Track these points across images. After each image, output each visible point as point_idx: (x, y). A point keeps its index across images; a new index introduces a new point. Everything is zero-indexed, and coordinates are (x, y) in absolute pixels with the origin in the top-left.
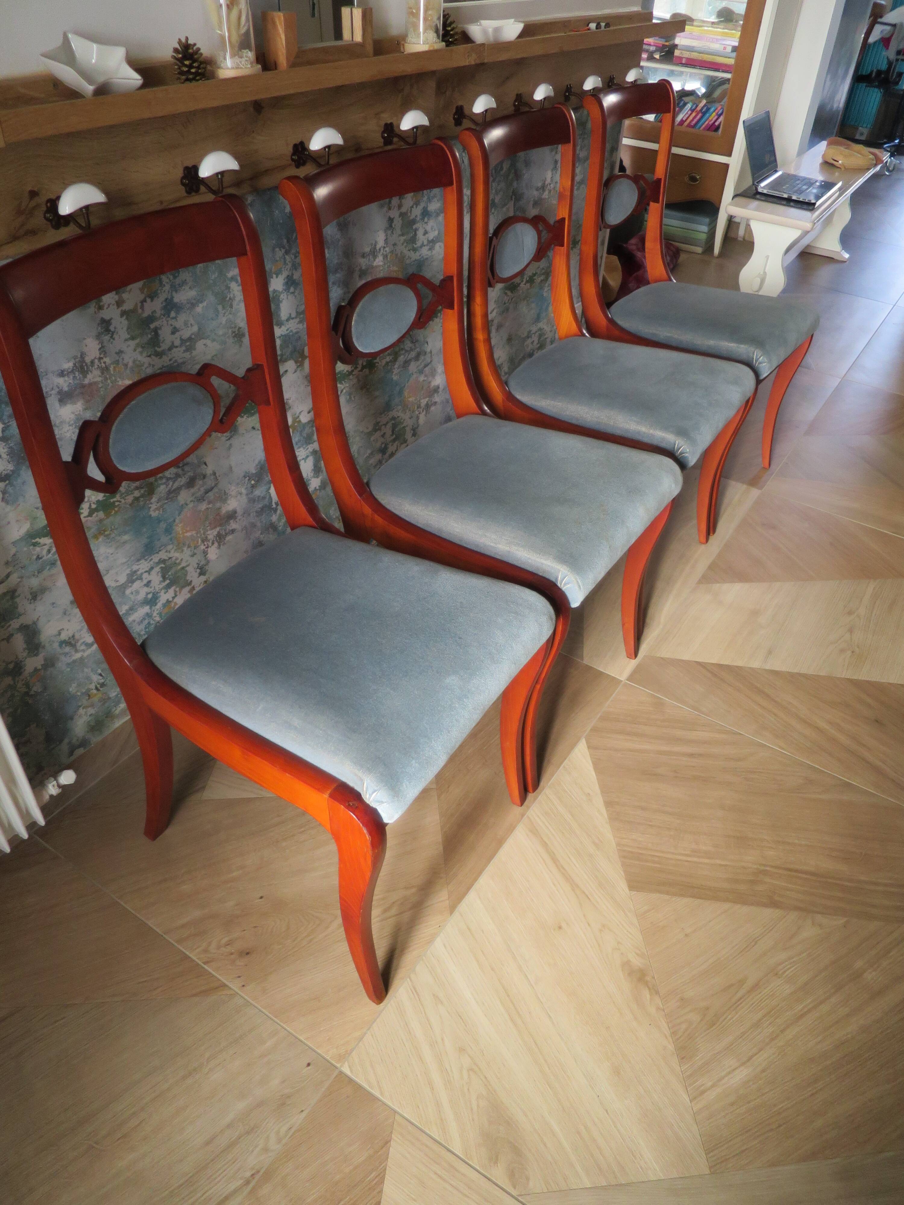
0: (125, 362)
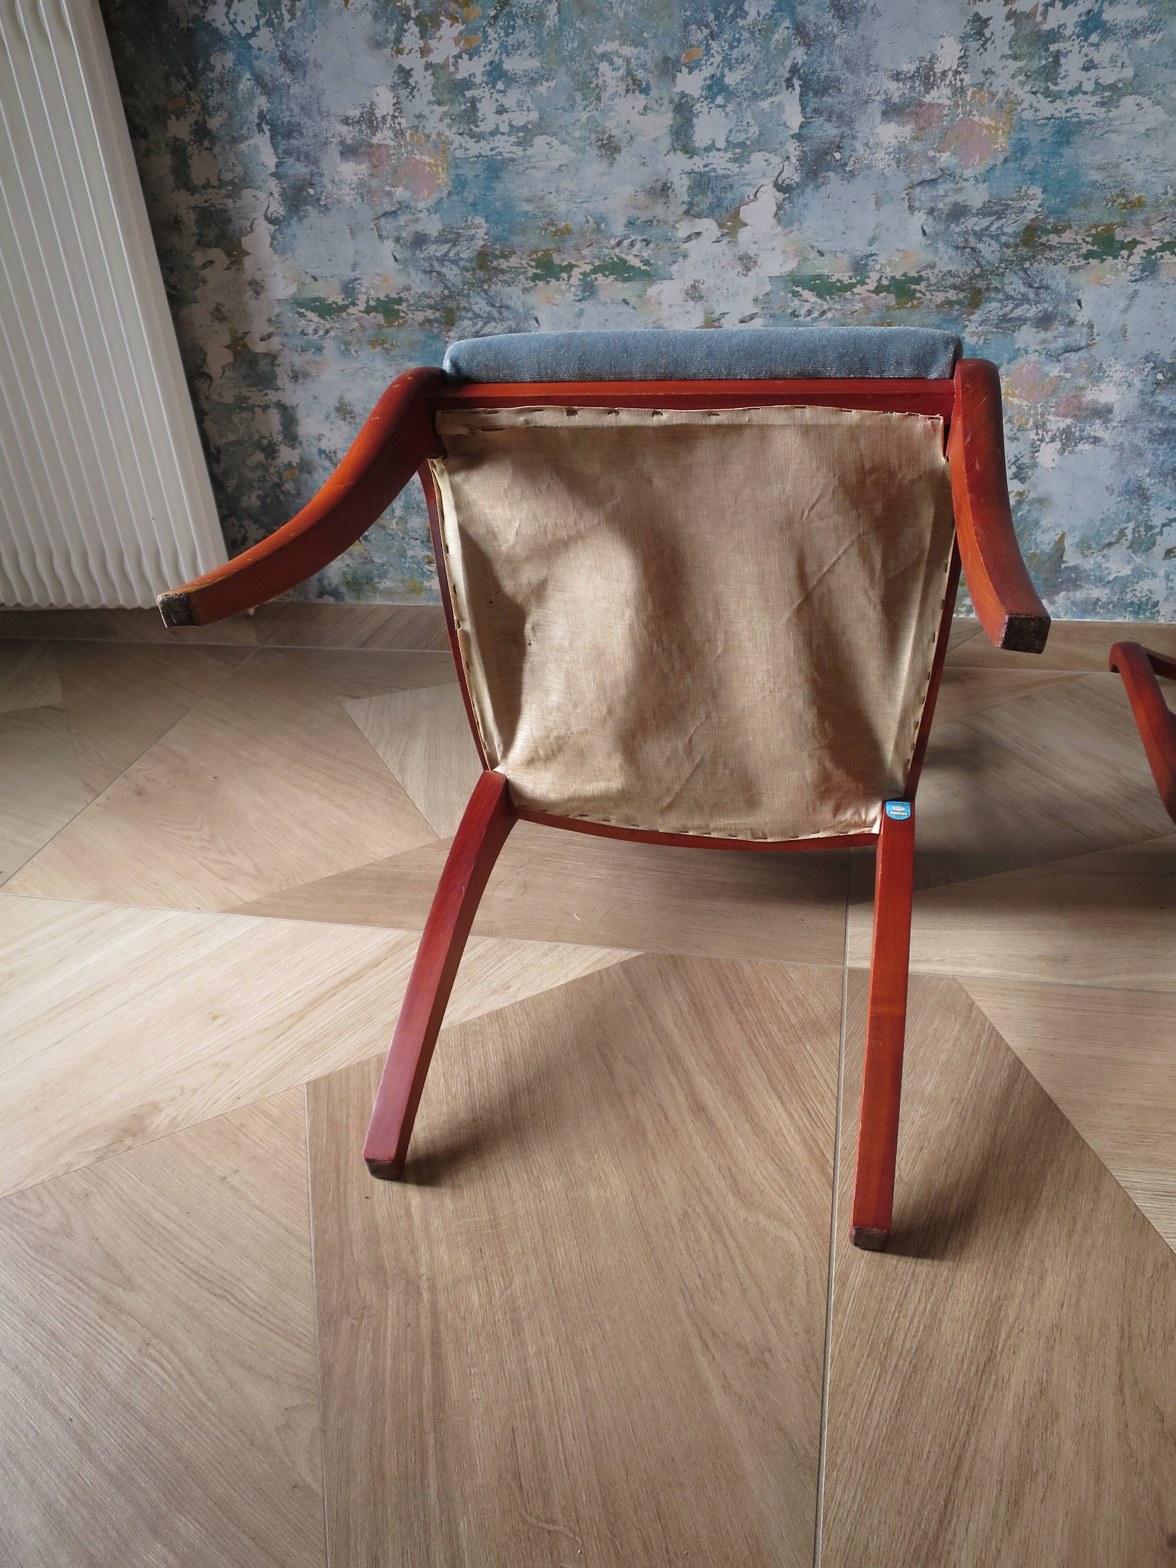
0: (993, 89)
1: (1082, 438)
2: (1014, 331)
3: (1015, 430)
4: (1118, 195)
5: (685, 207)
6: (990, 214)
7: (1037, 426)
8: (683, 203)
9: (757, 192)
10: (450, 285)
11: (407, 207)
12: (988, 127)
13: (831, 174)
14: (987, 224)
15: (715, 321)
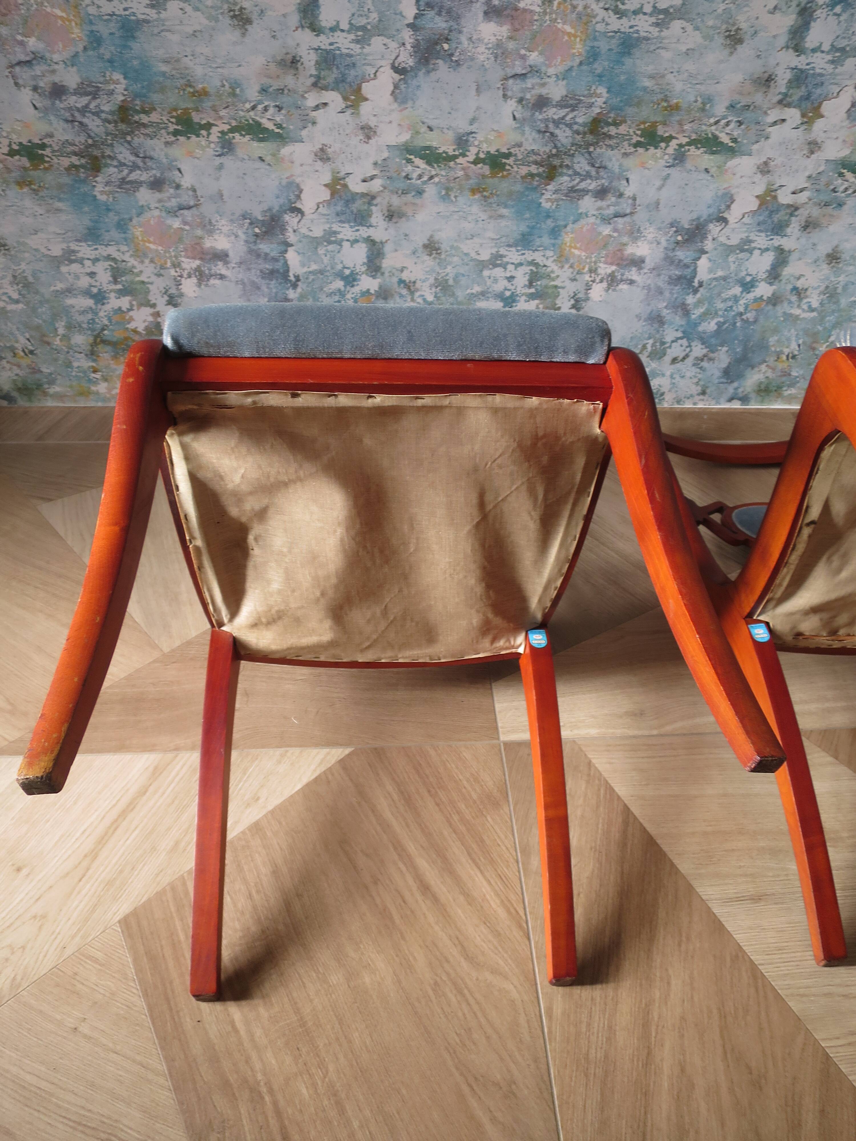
1: (622, 280)
2: (578, 199)
3: (575, 273)
4: (662, 100)
5: (313, 80)
6: (566, 107)
7: (591, 271)
8: (311, 76)
9: (377, 71)
10: (92, 134)
11: (41, 58)
12: (569, 34)
13: (440, 62)
14: (564, 114)
15: (340, 180)
